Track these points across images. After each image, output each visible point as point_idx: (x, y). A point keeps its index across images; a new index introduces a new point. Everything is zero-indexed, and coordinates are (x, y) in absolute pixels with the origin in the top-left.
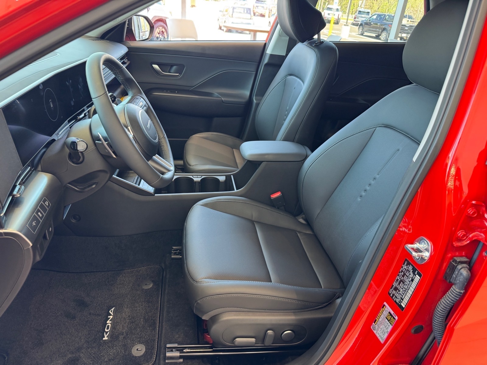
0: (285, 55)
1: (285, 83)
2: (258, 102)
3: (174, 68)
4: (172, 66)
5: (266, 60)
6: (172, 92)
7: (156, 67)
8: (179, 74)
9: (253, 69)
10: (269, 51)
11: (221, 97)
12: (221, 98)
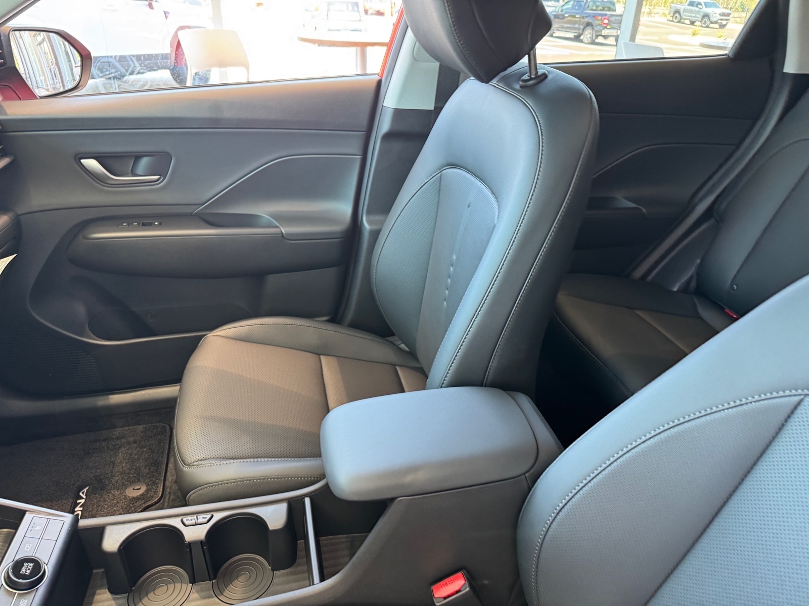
0: (432, 108)
1: (439, 187)
2: (375, 227)
3: (144, 161)
4: (137, 157)
5: (385, 125)
6: (144, 225)
7: (92, 164)
8: (160, 175)
9: (354, 148)
10: (390, 101)
11: (278, 225)
12: (277, 227)
